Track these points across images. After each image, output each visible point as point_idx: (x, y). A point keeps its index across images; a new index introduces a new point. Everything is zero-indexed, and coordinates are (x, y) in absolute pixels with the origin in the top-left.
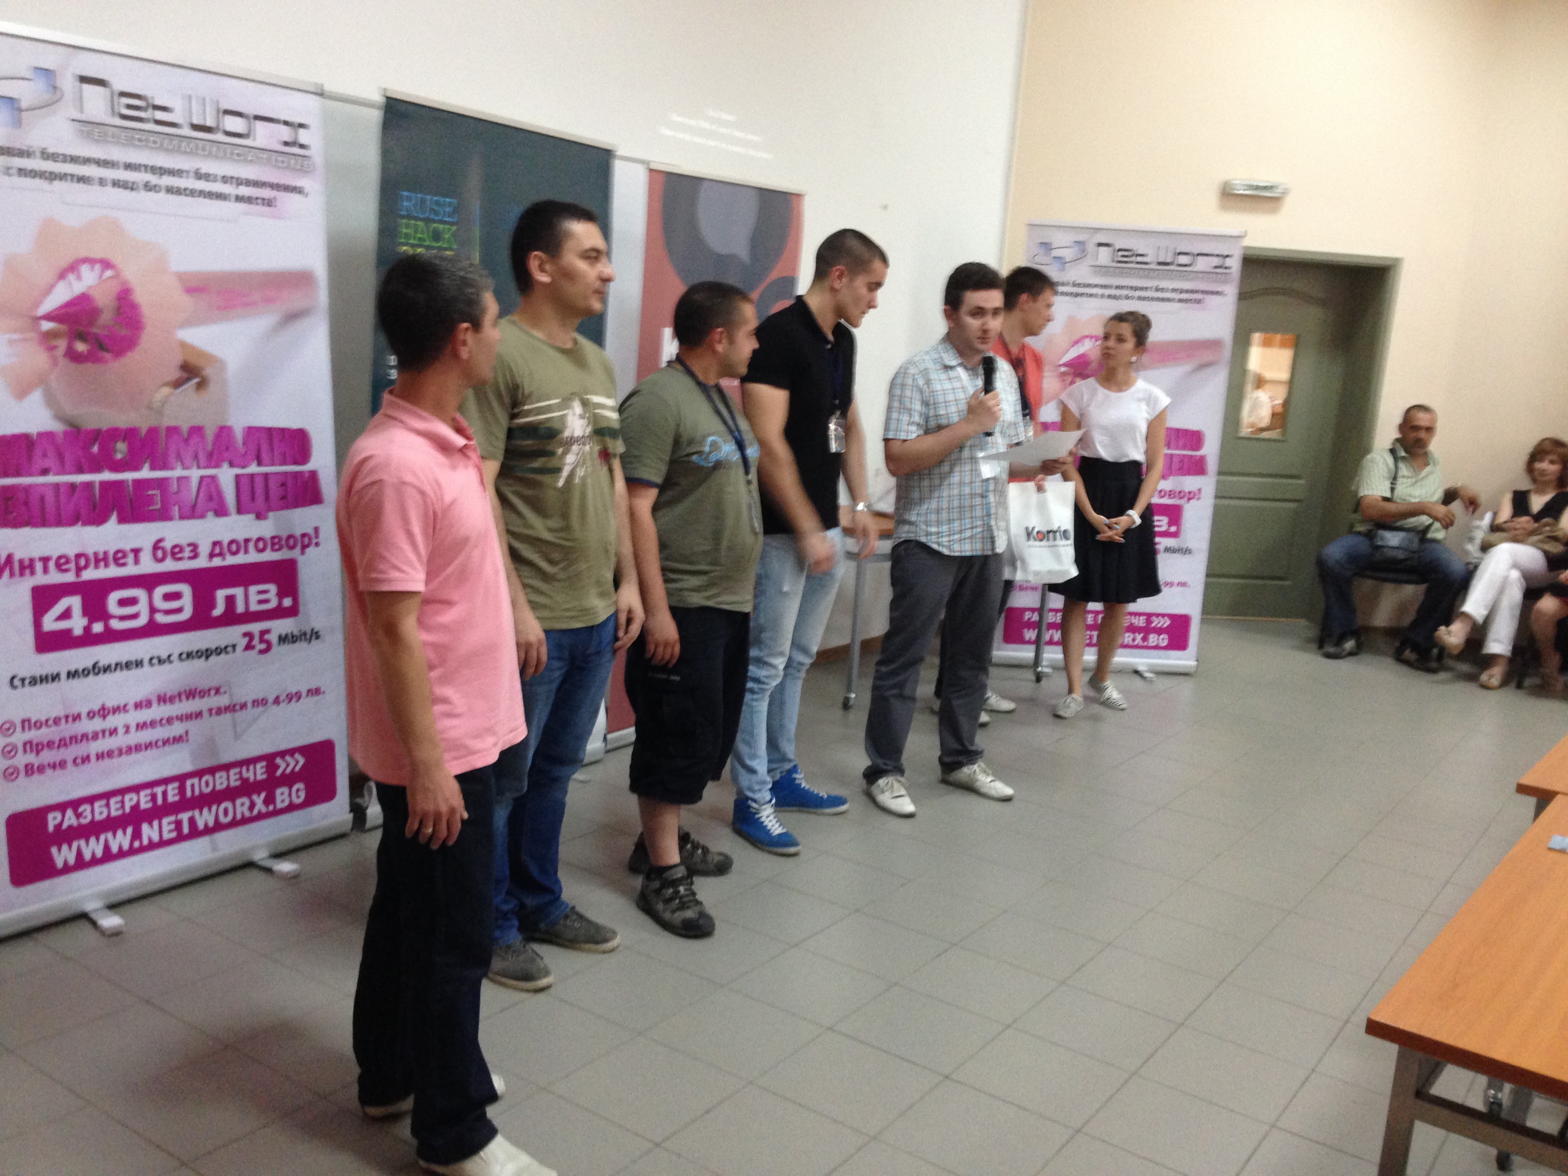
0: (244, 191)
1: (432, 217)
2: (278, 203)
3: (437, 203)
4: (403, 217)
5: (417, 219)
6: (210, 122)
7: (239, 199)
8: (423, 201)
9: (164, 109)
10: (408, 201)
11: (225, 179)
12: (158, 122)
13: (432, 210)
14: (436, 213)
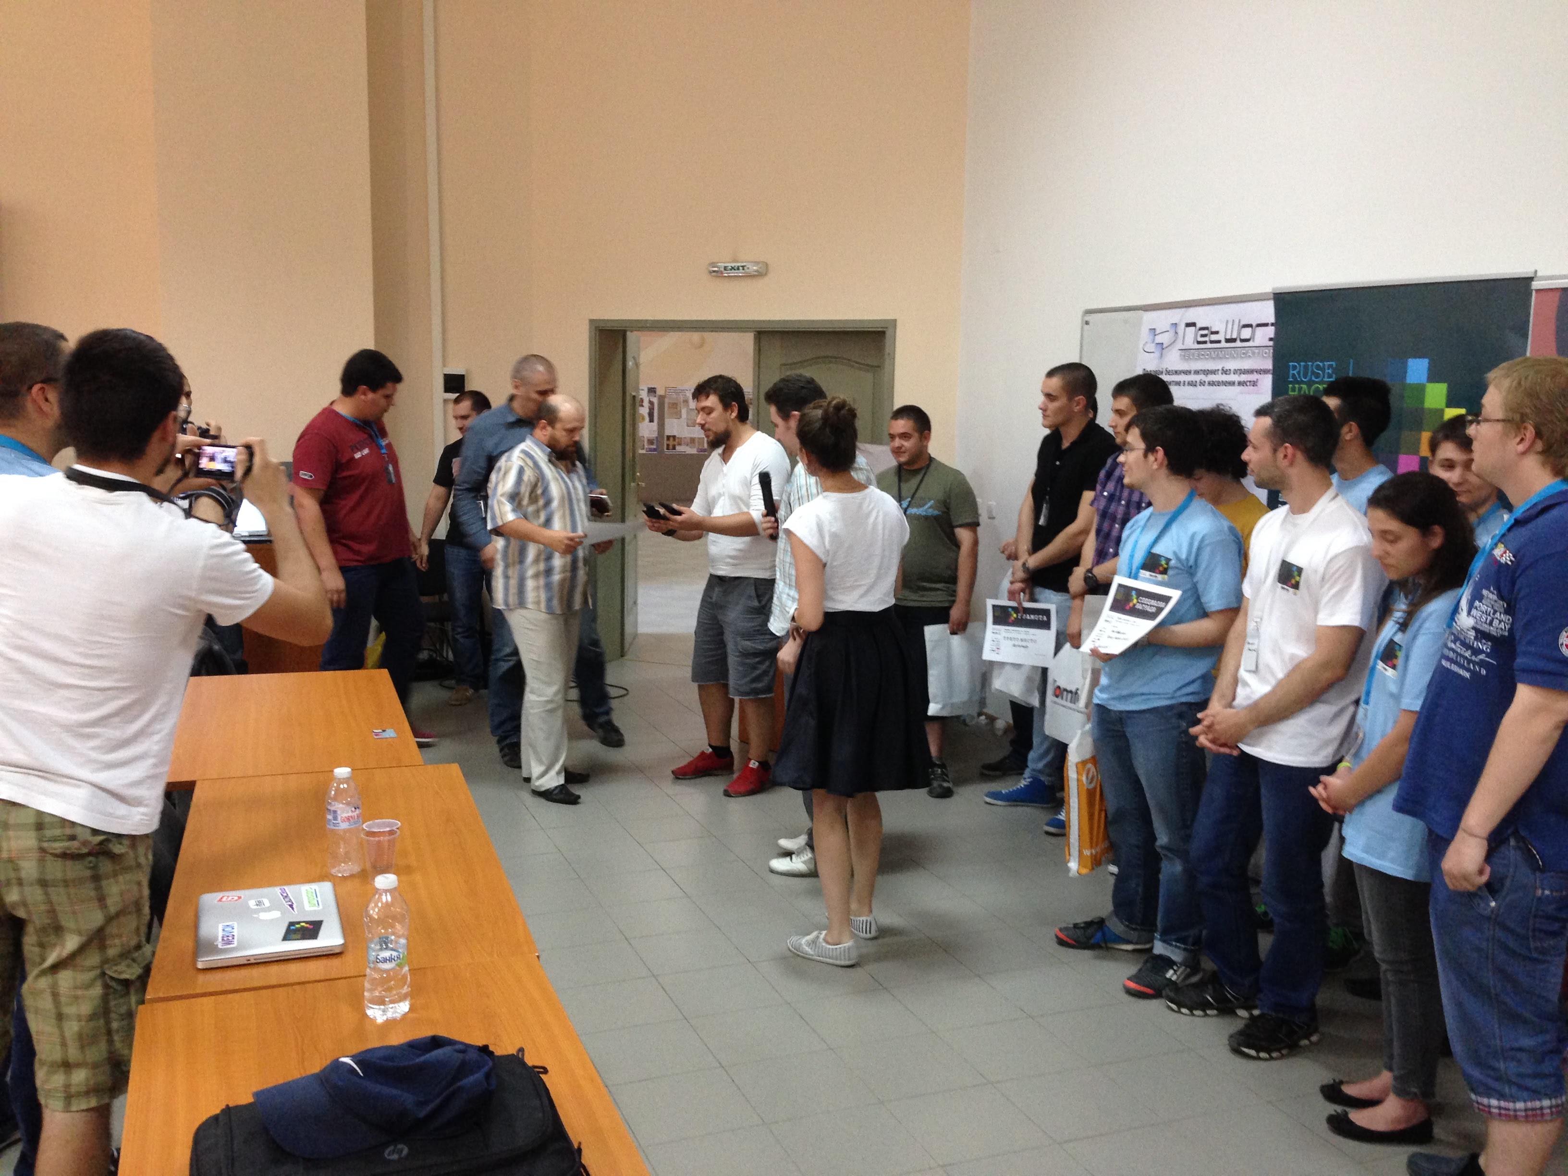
0: (1244, 378)
1: (1313, 378)
2: (1259, 383)
3: (1318, 367)
4: (1291, 382)
5: (1302, 382)
6: (1234, 336)
7: (1240, 383)
8: (1306, 367)
9: (1217, 333)
10: (1295, 369)
11: (1236, 372)
12: (1212, 342)
13: (1313, 373)
14: (1317, 376)
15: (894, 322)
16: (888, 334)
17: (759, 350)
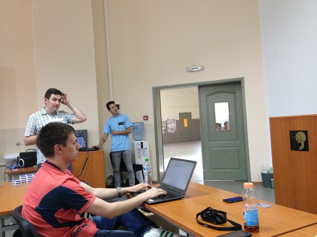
15: (243, 78)
16: (242, 82)
17: (199, 92)
